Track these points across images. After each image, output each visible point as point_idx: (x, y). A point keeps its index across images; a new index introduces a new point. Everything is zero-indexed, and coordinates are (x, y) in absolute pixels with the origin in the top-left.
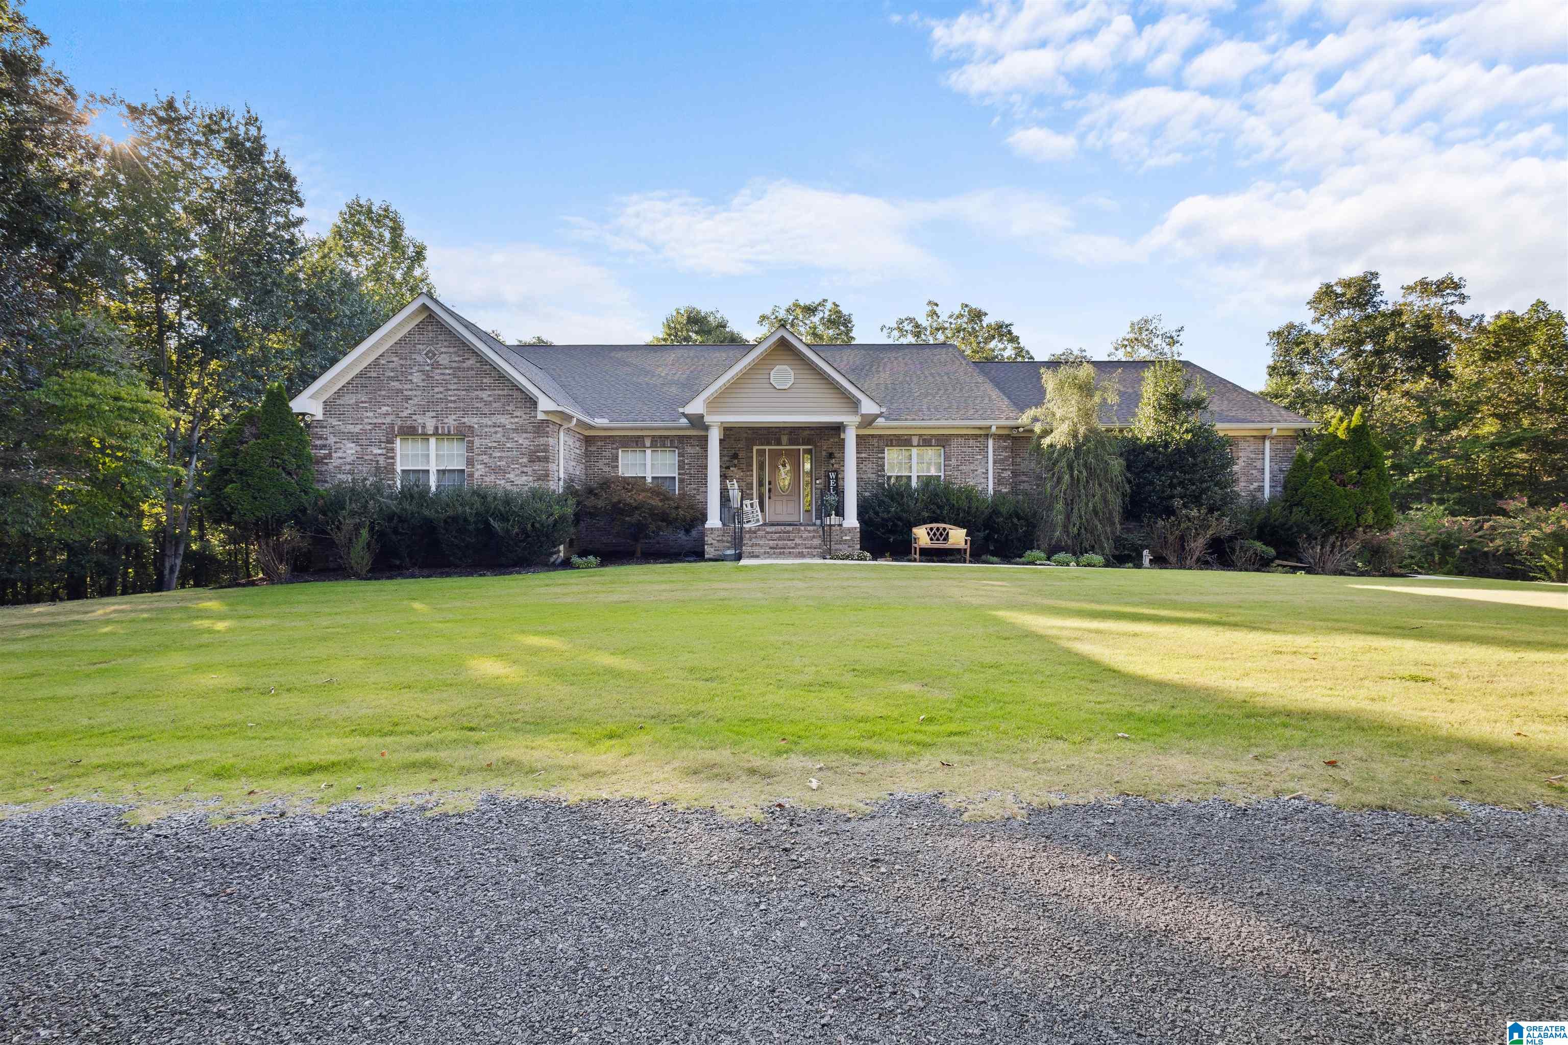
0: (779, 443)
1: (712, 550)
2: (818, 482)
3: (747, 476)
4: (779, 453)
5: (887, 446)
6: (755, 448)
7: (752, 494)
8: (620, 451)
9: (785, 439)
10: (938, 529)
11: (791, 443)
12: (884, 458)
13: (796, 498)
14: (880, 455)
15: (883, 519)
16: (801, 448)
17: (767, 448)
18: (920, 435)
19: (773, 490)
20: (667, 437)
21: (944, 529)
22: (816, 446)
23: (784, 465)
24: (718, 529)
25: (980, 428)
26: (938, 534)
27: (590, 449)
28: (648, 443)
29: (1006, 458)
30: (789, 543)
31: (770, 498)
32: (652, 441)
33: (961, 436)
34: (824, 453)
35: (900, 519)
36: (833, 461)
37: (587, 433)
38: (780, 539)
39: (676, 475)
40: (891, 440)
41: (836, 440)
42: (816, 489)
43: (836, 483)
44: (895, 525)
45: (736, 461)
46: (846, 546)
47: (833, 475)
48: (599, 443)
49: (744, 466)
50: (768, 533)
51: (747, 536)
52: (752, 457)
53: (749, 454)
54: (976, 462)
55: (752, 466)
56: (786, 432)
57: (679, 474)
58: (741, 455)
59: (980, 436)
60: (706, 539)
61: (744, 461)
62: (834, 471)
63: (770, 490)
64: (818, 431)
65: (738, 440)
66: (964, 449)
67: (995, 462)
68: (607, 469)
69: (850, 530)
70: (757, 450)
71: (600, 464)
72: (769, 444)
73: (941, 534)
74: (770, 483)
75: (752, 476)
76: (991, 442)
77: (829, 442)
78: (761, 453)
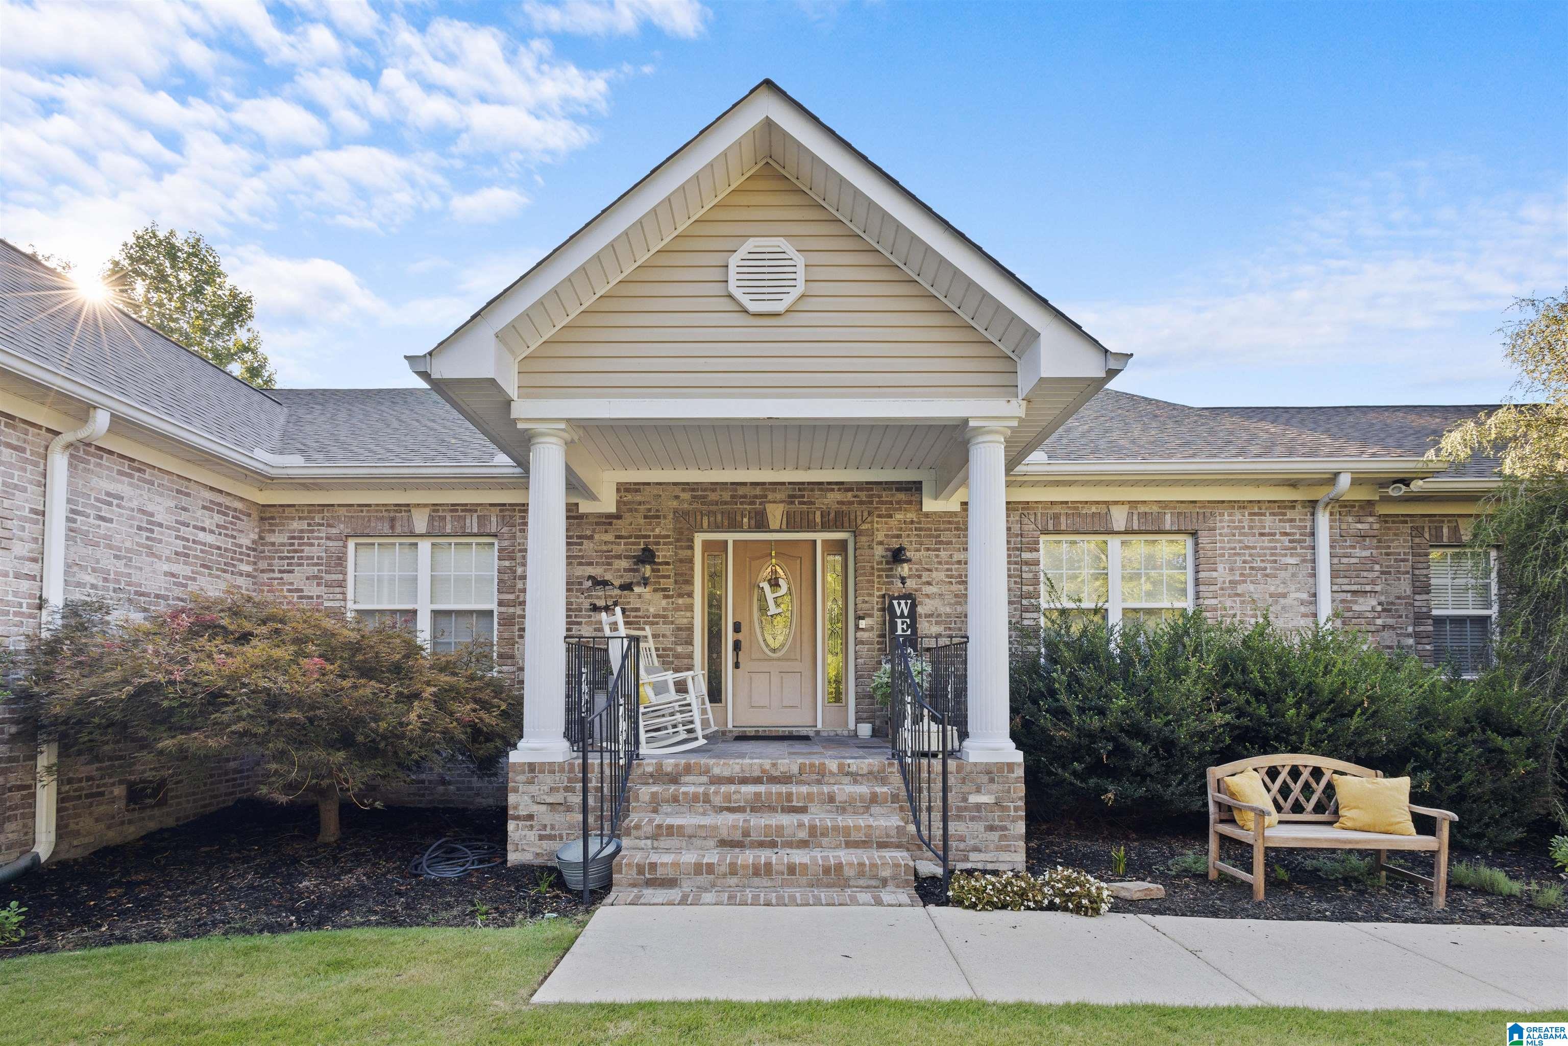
0: (761, 524)
1: (532, 835)
2: (862, 624)
3: (677, 609)
4: (764, 551)
5: (1045, 532)
6: (699, 539)
7: (690, 656)
8: (351, 544)
9: (776, 513)
10: (1295, 773)
11: (792, 524)
12: (1037, 563)
13: (806, 666)
14: (1026, 556)
15: (1081, 732)
16: (820, 537)
17: (731, 537)
18: (1133, 504)
19: (744, 645)
20: (470, 509)
21: (1317, 773)
22: (856, 534)
23: (774, 583)
24: (551, 768)
25: (1293, 484)
26: (1296, 788)
27: (270, 538)
28: (420, 523)
29: (1366, 564)
30: (787, 820)
31: (737, 665)
32: (431, 519)
33: (1242, 505)
34: (879, 551)
35: (1136, 732)
36: (904, 569)
37: (262, 498)
38: (757, 806)
39: (493, 606)
40: (1056, 517)
41: (911, 516)
42: (858, 642)
43: (913, 626)
44: (1120, 750)
45: (647, 570)
46: (980, 826)
47: (901, 607)
48: (296, 525)
49: (669, 583)
50: (718, 780)
51: (645, 792)
52: (691, 561)
53: (684, 553)
54: (1282, 574)
55: (690, 582)
56: (779, 496)
57: (501, 603)
58: (663, 553)
59: (1292, 505)
60: (512, 799)
61: (669, 570)
62: (906, 597)
63: (737, 646)
64: (863, 495)
65: (653, 517)
66: (1249, 541)
67: (1335, 574)
68: (313, 590)
69: (993, 772)
70: (707, 545)
71: (298, 578)
72: (734, 526)
73: (1307, 789)
74: (737, 628)
75: (690, 608)
76: (1323, 520)
77: (893, 522)
78: (715, 549)
